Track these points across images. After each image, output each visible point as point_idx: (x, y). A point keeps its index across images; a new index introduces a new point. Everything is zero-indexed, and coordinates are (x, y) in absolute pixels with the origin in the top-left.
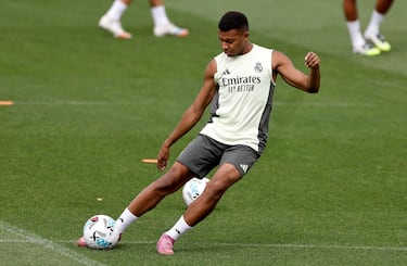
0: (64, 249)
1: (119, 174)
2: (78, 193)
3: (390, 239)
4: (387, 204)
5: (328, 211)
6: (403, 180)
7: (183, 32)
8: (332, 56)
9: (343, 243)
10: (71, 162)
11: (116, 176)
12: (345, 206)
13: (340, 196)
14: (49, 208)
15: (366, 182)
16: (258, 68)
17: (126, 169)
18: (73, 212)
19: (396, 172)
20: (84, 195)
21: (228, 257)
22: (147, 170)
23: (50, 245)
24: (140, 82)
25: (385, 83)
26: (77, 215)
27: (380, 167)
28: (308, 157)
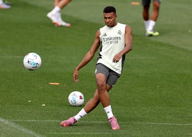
0: (13, 124)
1: (39, 90)
2: (19, 98)
3: (163, 119)
4: (162, 103)
5: (135, 106)
6: (169, 92)
7: (68, 25)
8: (137, 36)
9: (142, 121)
10: (16, 84)
11: (37, 91)
12: (142, 104)
13: (140, 99)
14: (6, 105)
15: (152, 93)
16: (119, 33)
17: (42, 87)
18: (17, 107)
19: (166, 89)
20: (22, 99)
21: (89, 127)
22: (51, 88)
23: (7, 122)
24: (48, 47)
25: (161, 48)
26: (19, 108)
27: (158, 86)
28: (125, 82)
